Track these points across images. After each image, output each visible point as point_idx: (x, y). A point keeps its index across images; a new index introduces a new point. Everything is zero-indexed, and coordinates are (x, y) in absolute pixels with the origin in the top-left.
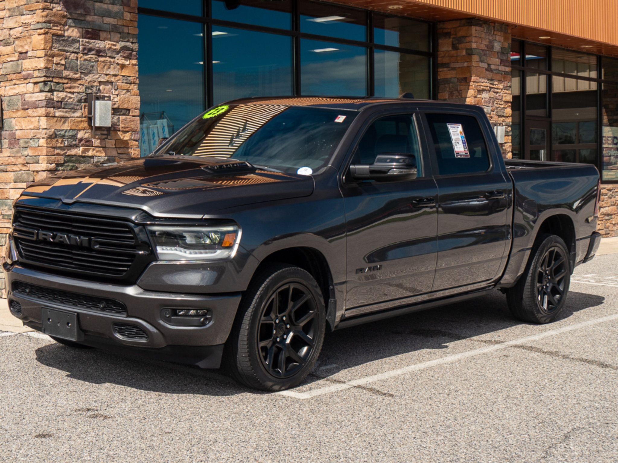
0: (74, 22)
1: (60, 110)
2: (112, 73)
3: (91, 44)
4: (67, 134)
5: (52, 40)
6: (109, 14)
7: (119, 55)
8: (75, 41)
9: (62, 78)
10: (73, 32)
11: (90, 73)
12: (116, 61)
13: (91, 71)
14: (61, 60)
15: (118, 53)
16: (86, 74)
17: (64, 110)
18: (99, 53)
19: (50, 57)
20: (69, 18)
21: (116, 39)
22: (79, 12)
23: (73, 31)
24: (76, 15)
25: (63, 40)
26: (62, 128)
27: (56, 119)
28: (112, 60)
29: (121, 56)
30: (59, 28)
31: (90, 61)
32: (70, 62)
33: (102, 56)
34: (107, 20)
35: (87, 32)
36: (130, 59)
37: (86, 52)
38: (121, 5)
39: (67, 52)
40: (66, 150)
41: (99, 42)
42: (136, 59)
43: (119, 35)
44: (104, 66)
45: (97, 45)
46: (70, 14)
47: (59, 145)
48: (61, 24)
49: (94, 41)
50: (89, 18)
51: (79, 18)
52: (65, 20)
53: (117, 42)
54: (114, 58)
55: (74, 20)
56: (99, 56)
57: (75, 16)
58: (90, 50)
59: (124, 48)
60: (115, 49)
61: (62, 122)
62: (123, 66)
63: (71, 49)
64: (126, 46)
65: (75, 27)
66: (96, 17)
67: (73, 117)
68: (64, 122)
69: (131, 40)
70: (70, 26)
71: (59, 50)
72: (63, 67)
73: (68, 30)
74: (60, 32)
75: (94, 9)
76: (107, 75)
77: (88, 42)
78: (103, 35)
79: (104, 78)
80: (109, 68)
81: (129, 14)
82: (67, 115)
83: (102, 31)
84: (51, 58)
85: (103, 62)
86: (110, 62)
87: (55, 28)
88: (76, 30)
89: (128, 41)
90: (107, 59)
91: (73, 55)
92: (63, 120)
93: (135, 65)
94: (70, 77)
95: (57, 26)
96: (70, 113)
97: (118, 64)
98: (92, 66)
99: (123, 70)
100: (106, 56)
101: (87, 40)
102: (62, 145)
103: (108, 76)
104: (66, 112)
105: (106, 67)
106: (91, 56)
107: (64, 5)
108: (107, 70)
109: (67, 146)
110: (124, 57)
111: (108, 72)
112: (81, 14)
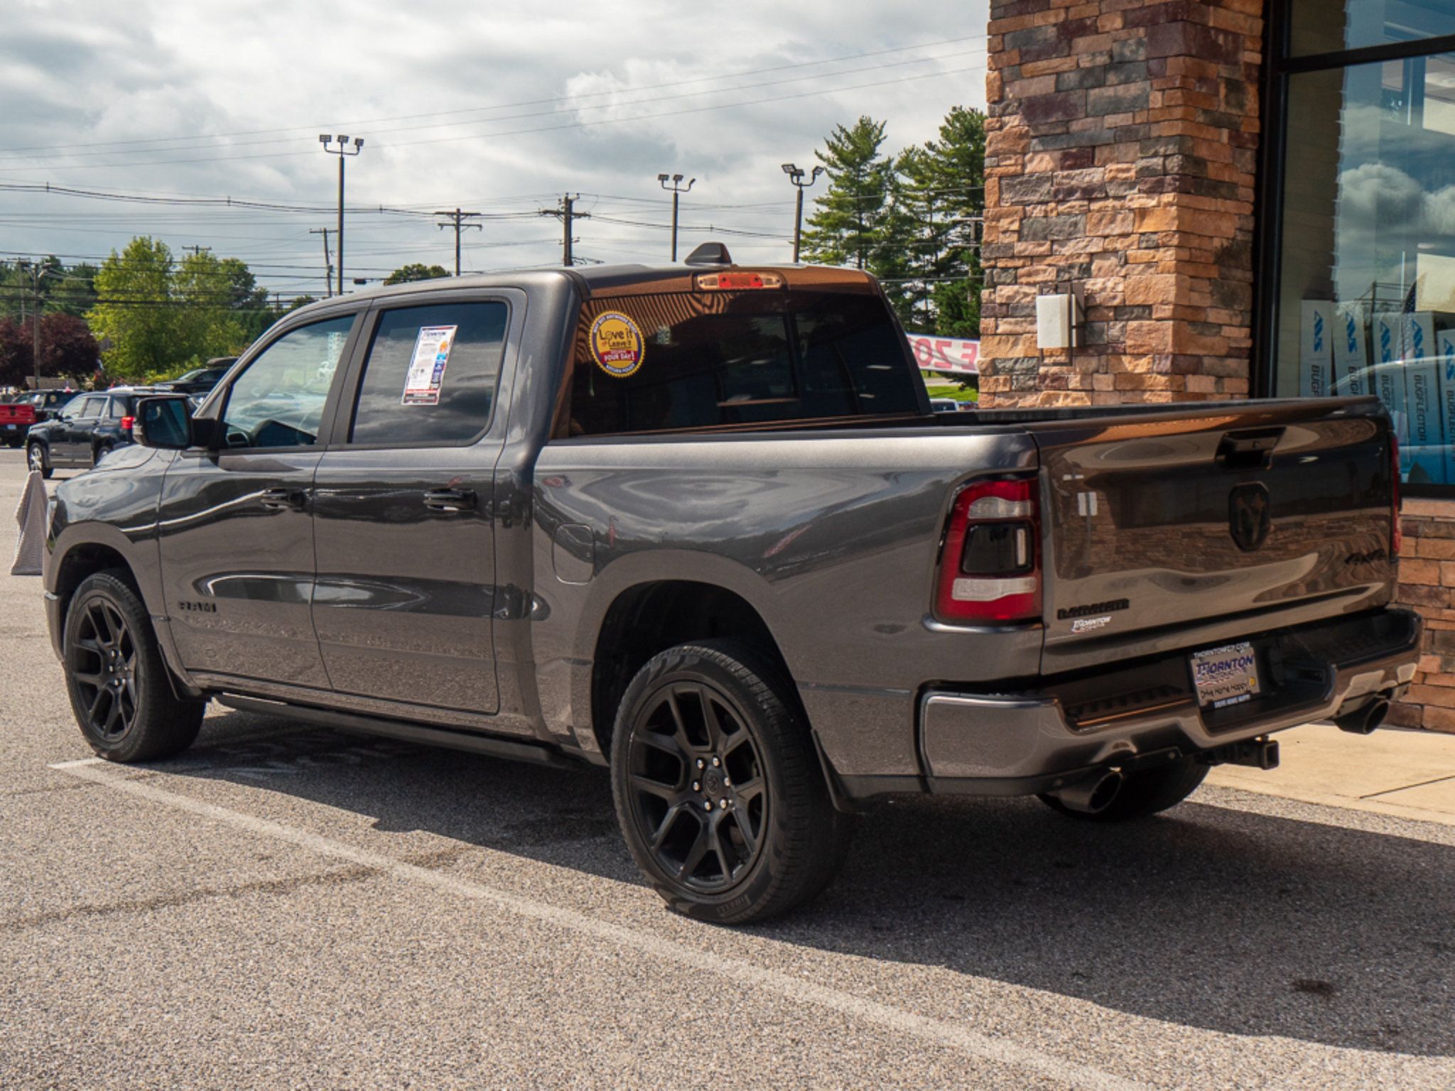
0: (1041, 142)
1: (1005, 320)
2: (1117, 231)
3: (1073, 179)
4: (1017, 366)
5: (1000, 188)
6: (1116, 106)
7: (1136, 191)
8: (1041, 180)
9: (1013, 257)
10: (1042, 163)
11: (1069, 240)
12: (1127, 204)
13: (1070, 234)
14: (1012, 223)
15: (1132, 186)
16: (1062, 243)
17: (1012, 320)
18: (1089, 194)
19: (993, 220)
20: (1034, 137)
21: (1130, 157)
22: (1053, 119)
23: (1042, 160)
24: (1046, 127)
25: (1021, 183)
26: (1010, 356)
27: (997, 338)
28: (1118, 204)
29: (1140, 191)
30: (1012, 162)
31: (1069, 214)
32: (1032, 224)
33: (1097, 199)
34: (1111, 120)
35: (1066, 156)
36: (1161, 193)
37: (1061, 197)
38: (1146, 79)
39: (1029, 205)
40: (1017, 399)
41: (1093, 170)
42: (1174, 191)
43: (1137, 146)
44: (1101, 220)
45: (1087, 179)
46: (1035, 128)
47: (1000, 389)
48: (1015, 153)
49: (1078, 171)
50: (1075, 127)
51: (1052, 132)
52: (1023, 143)
53: (1133, 162)
54: (1124, 197)
55: (1042, 138)
56: (1091, 200)
57: (1043, 129)
58: (1070, 192)
59: (1144, 172)
60: (1126, 179)
61: (1010, 345)
62: (1142, 213)
63: (1035, 198)
64: (1147, 168)
65: (1045, 151)
66: (1090, 120)
67: (1028, 333)
68: (1015, 344)
69: (1162, 150)
70: (1036, 153)
71: (1013, 204)
72: (1015, 236)
73: (1031, 160)
74: (1012, 169)
75: (1086, 105)
76: (1106, 237)
77: (1067, 177)
78: (1101, 154)
79: (1097, 245)
80: (1112, 221)
81: (1159, 94)
82: (1018, 329)
83: (1099, 146)
84: (994, 223)
85: (1099, 211)
86: (1114, 207)
87: (1008, 162)
88: (1047, 157)
89: (1155, 155)
90: (1110, 203)
91: (1039, 207)
92: (1012, 339)
93: (1170, 204)
94: (1027, 253)
95: (1010, 158)
96: (1024, 324)
97: (1131, 210)
98: (1075, 224)
99: (1146, 221)
100: (1107, 197)
101: (1065, 173)
102: (1007, 389)
103: (1107, 240)
104: (1016, 323)
105: (1104, 222)
106: (1075, 203)
107: (1024, 114)
108: (1106, 226)
109: (1016, 391)
110: (1145, 192)
111: (1107, 232)
112: (1057, 123)
